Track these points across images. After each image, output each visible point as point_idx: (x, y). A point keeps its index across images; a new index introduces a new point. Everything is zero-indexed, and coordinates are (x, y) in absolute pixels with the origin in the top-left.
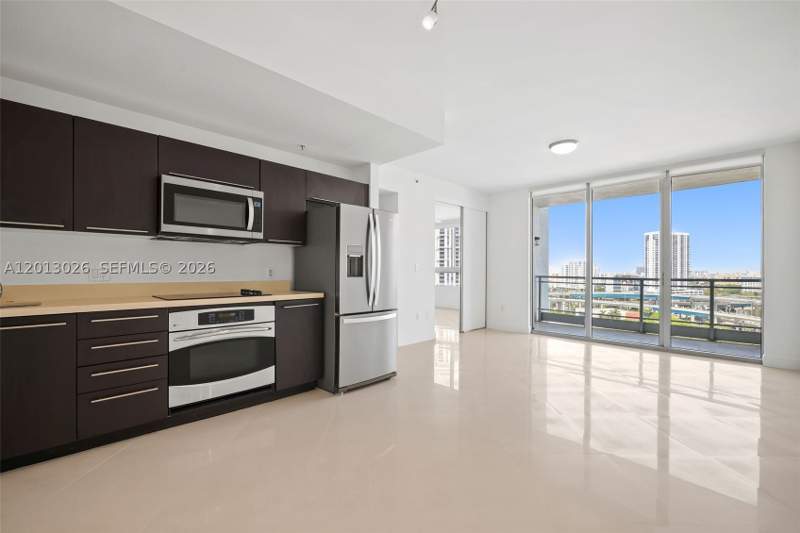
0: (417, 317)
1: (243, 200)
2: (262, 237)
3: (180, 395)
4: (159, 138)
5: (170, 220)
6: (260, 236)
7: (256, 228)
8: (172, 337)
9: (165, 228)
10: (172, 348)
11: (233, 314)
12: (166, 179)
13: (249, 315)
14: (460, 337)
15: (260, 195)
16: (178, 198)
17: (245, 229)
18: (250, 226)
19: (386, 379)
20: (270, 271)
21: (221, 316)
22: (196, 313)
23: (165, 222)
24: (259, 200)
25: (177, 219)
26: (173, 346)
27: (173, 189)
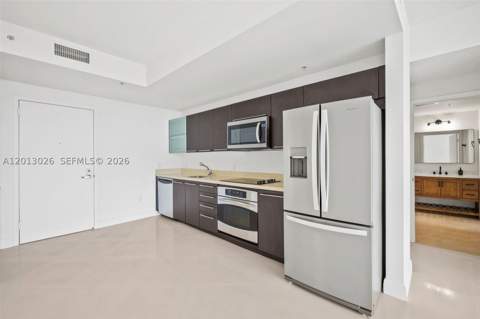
1: (254, 125)
2: (266, 146)
3: (222, 226)
5: (230, 143)
6: (264, 145)
7: (262, 141)
8: (219, 197)
9: (229, 147)
11: (238, 193)
12: (229, 124)
13: (245, 195)
15: (265, 119)
16: (233, 131)
17: (256, 143)
18: (258, 141)
21: (233, 192)
22: (225, 189)
23: (228, 144)
24: (264, 122)
25: (232, 142)
26: (219, 202)
27: (231, 128)
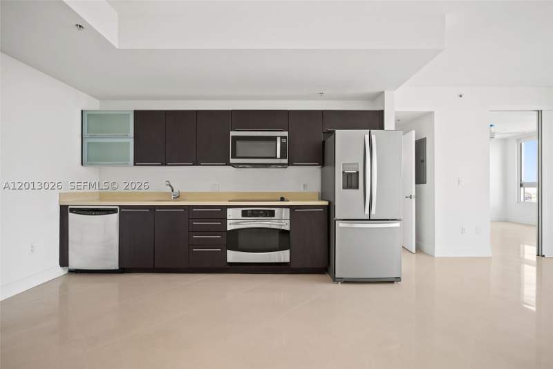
0: (463, 231)
1: (274, 138)
2: (287, 162)
3: (233, 256)
4: (231, 111)
5: (234, 156)
6: (286, 161)
7: (283, 157)
8: (228, 222)
9: (232, 161)
10: (228, 229)
11: (262, 212)
12: (233, 133)
13: (272, 214)
14: (538, 260)
15: (286, 134)
16: (238, 143)
17: (276, 158)
18: (279, 156)
19: (390, 281)
20: (304, 185)
21: (254, 212)
22: (240, 210)
23: (232, 158)
24: (285, 137)
25: (238, 155)
26: (229, 227)
27: (236, 138)
